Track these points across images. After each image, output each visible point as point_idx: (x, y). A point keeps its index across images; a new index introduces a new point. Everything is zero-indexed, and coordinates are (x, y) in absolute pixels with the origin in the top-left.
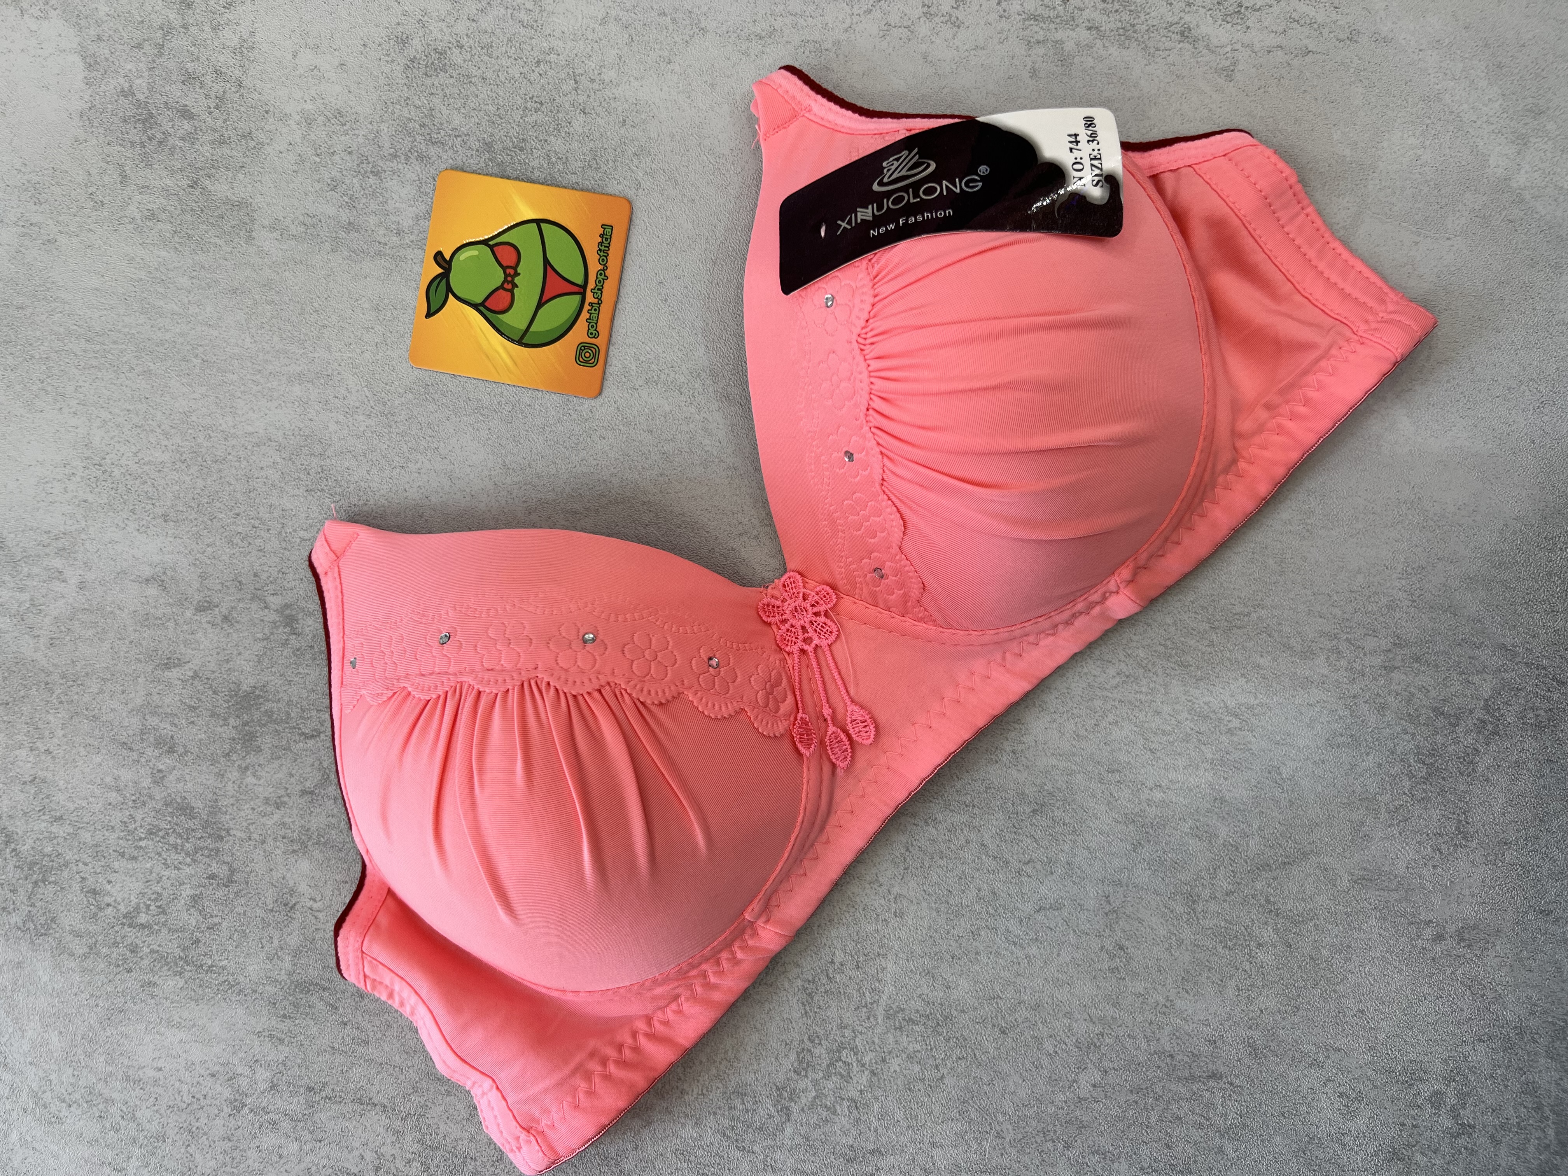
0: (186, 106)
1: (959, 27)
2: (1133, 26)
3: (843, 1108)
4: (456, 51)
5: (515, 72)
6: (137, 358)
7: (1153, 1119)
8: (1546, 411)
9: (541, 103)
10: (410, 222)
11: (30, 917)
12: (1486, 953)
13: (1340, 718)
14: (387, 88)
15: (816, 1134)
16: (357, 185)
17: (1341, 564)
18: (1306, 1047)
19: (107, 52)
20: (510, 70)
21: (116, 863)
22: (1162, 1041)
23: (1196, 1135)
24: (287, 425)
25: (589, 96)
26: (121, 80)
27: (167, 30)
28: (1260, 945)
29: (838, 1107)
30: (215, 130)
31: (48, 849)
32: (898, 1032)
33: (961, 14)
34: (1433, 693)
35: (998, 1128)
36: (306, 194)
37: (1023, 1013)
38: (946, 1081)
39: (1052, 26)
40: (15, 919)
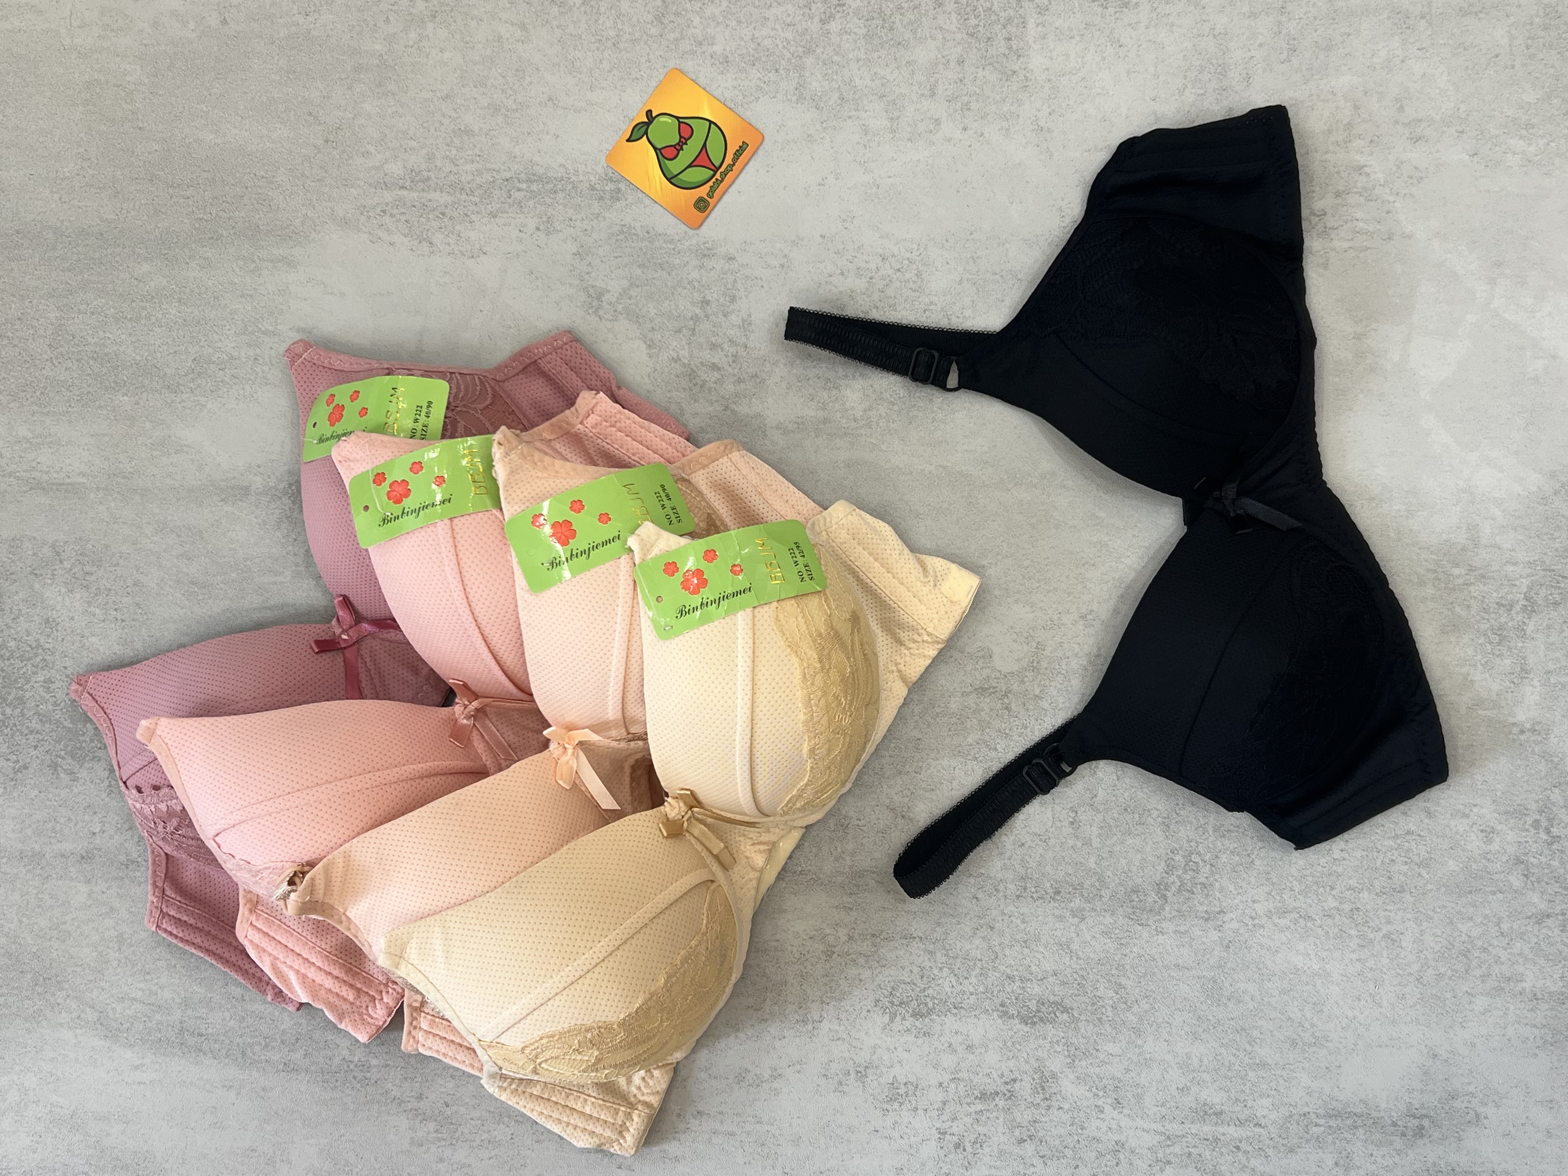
0: (714, 363)
12: (1548, 736)
17: (1432, 530)
27: (696, 319)
29: (1194, 889)
34: (1495, 594)
36: (796, 406)
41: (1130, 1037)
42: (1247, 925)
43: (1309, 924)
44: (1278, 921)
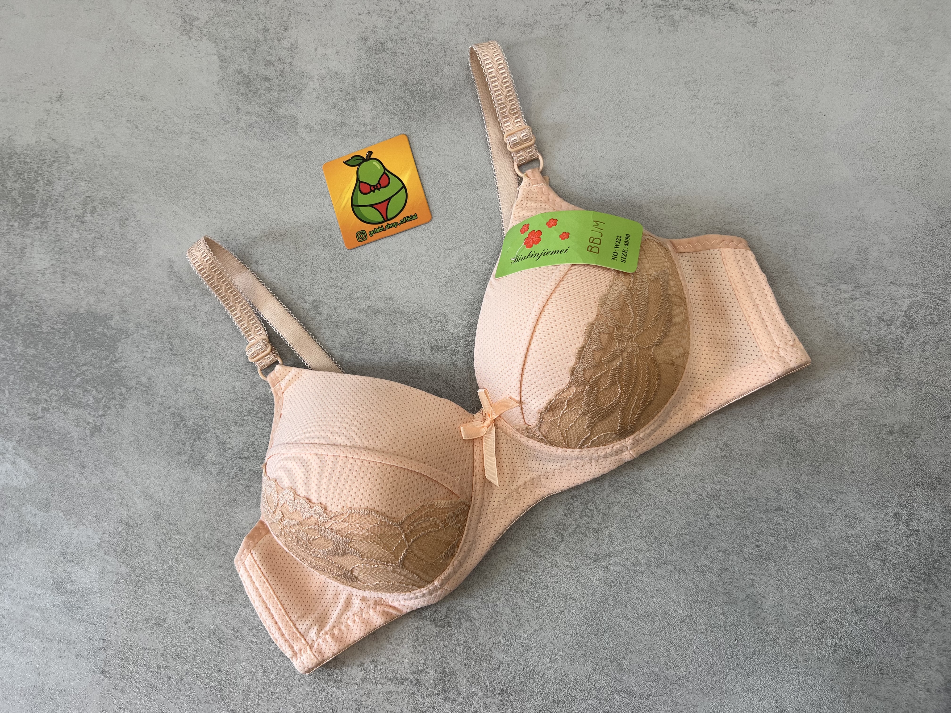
0: (266, 75)
1: (623, 13)
2: (706, 6)
3: (590, 533)
4: (389, 42)
5: (417, 49)
6: (244, 190)
7: (749, 532)
8: (923, 169)
9: (429, 63)
10: (370, 120)
11: (192, 457)
12: (916, 439)
13: (831, 325)
14: (358, 61)
15: (577, 547)
16: (345, 106)
17: (825, 250)
18: (825, 492)
19: (230, 54)
20: (414, 49)
21: (233, 428)
22: (751, 492)
23: (771, 539)
24: (314, 216)
25: (451, 58)
26: (237, 66)
27: (257, 42)
28: (798, 441)
29: (587, 533)
30: (279, 85)
31: (201, 423)
32: (616, 493)
33: (624, 7)
34: (877, 310)
35: (669, 541)
36: (322, 111)
37: (678, 481)
38: (641, 517)
39: (668, 9)
40: (185, 458)
41: (519, 651)
42: (629, 570)
43: (683, 577)
44: (655, 570)
